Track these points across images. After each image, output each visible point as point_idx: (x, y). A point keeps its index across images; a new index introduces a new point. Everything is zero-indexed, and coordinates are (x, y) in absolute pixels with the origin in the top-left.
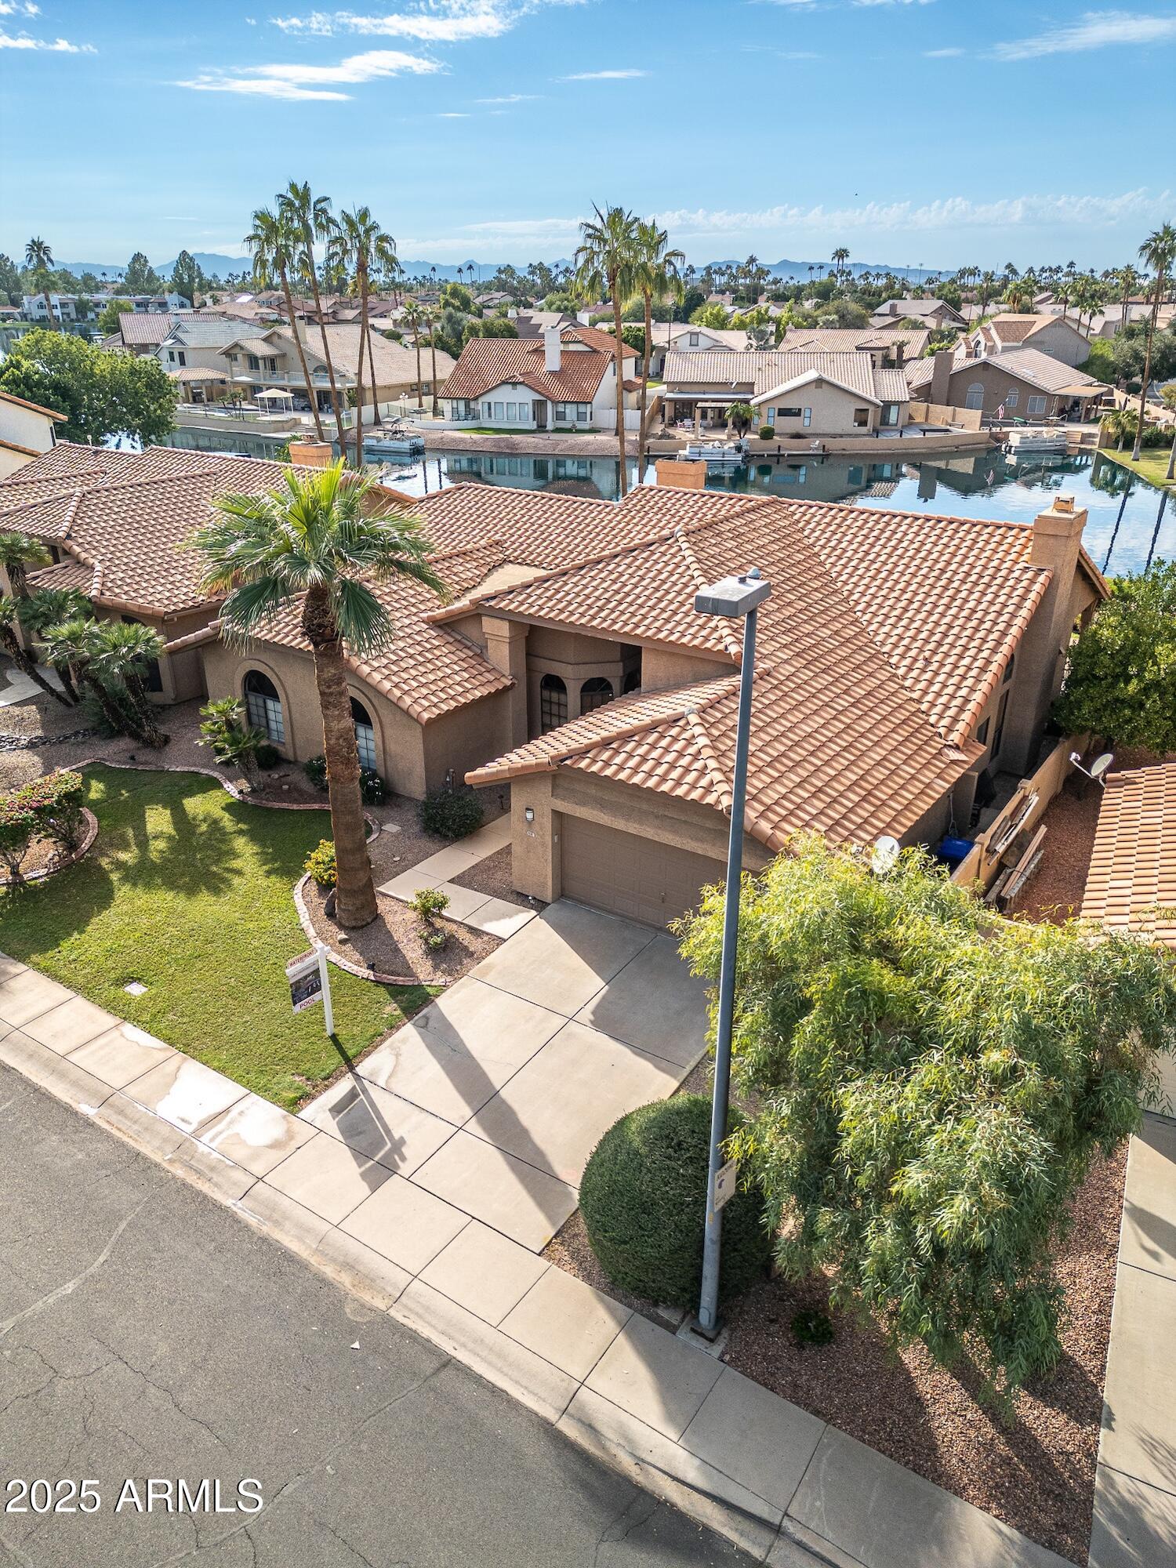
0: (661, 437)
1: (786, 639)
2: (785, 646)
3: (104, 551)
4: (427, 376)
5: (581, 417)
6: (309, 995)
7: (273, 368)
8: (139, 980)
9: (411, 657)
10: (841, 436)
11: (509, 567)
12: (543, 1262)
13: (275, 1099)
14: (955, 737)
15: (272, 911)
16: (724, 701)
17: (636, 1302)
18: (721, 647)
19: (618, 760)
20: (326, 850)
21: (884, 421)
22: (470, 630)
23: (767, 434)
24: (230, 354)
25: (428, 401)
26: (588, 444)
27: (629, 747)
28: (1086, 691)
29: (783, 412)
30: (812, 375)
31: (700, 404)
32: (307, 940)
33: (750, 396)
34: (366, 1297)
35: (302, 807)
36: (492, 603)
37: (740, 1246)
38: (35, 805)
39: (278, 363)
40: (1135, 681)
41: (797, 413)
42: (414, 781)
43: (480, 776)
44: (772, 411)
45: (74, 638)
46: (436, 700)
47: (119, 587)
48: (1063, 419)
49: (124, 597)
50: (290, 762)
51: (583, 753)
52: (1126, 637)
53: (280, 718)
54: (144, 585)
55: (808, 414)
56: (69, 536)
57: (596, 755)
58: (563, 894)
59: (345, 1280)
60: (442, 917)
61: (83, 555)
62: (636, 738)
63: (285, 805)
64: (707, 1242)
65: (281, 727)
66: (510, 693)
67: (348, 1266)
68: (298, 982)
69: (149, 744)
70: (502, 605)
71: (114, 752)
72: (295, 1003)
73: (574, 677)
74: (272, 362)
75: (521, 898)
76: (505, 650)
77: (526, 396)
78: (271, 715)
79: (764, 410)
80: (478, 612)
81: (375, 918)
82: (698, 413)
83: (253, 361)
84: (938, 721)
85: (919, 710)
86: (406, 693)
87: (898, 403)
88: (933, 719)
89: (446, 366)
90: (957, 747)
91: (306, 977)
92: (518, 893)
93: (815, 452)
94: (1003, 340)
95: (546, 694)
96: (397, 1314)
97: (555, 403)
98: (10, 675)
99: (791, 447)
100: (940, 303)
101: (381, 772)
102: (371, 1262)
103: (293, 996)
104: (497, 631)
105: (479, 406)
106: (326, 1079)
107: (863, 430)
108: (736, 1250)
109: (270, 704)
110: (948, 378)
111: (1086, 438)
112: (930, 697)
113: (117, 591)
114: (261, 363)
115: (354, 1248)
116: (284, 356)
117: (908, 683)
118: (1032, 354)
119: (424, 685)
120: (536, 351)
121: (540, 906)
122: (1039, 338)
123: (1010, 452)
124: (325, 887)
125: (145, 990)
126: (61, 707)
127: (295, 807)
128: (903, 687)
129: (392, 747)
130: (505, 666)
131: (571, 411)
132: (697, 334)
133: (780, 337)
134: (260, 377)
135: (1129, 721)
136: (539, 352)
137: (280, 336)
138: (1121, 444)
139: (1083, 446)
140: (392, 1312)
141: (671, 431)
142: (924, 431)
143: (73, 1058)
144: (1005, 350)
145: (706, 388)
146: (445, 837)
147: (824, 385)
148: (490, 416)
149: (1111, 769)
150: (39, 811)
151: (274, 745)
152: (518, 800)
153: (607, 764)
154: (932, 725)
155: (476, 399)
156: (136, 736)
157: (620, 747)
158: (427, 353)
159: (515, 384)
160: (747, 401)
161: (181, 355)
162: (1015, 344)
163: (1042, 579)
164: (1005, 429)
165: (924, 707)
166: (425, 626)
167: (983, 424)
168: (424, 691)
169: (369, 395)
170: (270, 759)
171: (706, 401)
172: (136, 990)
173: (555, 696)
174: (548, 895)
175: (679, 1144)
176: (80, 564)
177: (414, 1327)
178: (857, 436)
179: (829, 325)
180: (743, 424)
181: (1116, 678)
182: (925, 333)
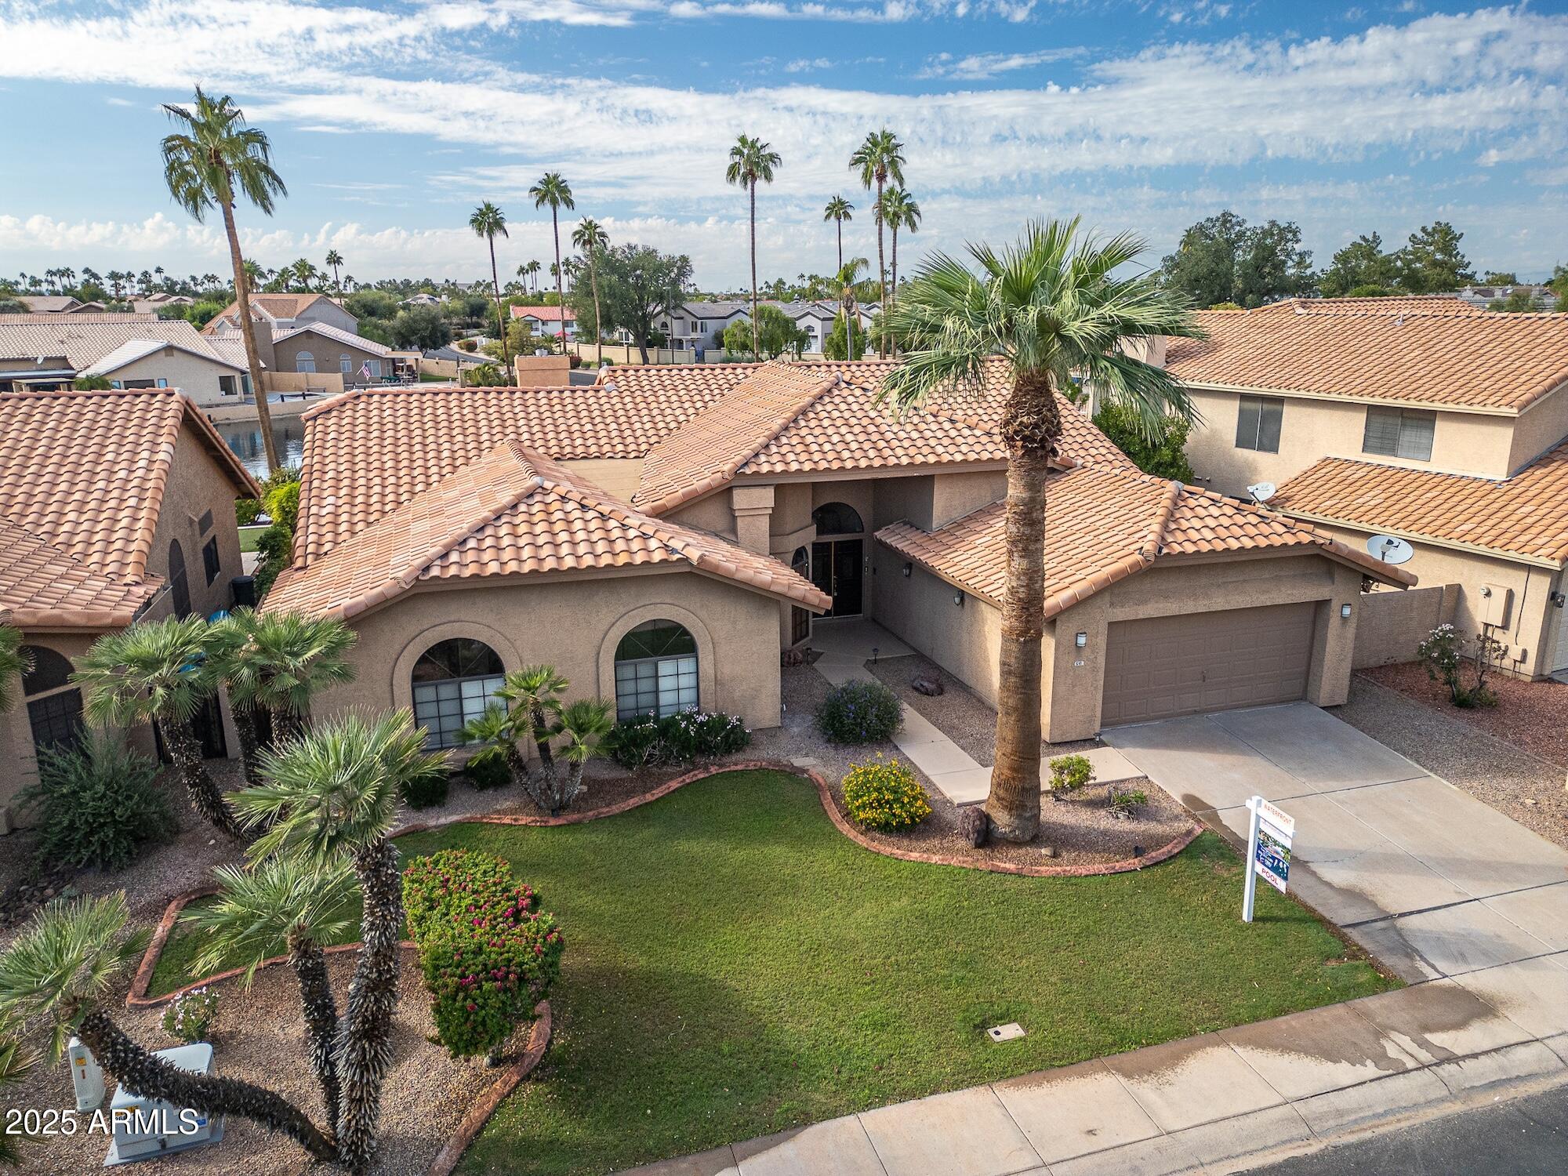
29: (131, 385)
33: (73, 371)
36: (751, 469)
57: (1175, 538)
70: (765, 469)
75: (1072, 746)
76: (765, 518)
78: (473, 706)
94: (276, 315)
104: (757, 502)
107: (236, 398)
109: (475, 686)
121: (1097, 743)
122: (308, 314)
129: (726, 671)
152: (1064, 628)
160: (72, 376)
162: (290, 320)
172: (1010, 1031)
174: (1096, 730)
178: (230, 404)
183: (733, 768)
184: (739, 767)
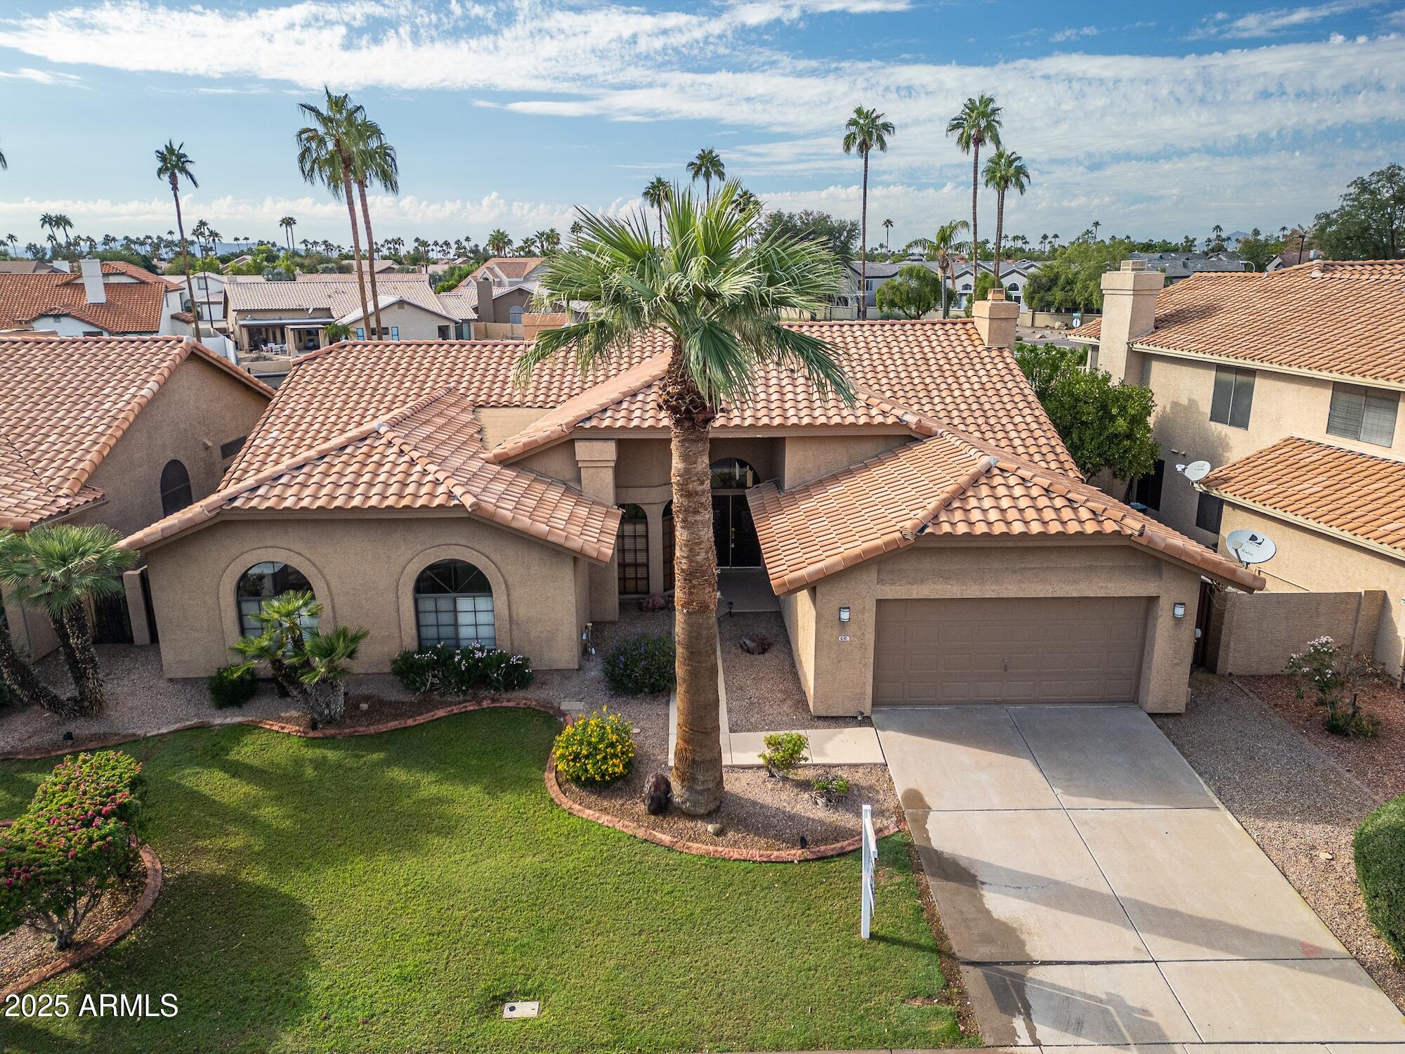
11: (484, 411)
18: (892, 419)
19: (977, 516)
27: (973, 504)
33: (333, 319)
41: (385, 332)
44: (360, 331)
46: (594, 535)
51: (934, 518)
57: (950, 518)
62: (969, 495)
69: (79, 710)
70: (604, 424)
75: (834, 721)
76: (607, 477)
80: (569, 439)
87: (468, 321)
94: (508, 276)
101: (505, 648)
104: (597, 456)
106: (946, 986)
110: (491, 302)
120: (67, 284)
121: (865, 721)
125: (535, 1005)
129: (526, 611)
136: (72, 285)
145: (281, 315)
147: (406, 306)
152: (826, 602)
159: (57, 316)
160: (331, 324)
163: (1006, 354)
166: (497, 467)
173: (628, 529)
183: (505, 704)
184: (511, 704)
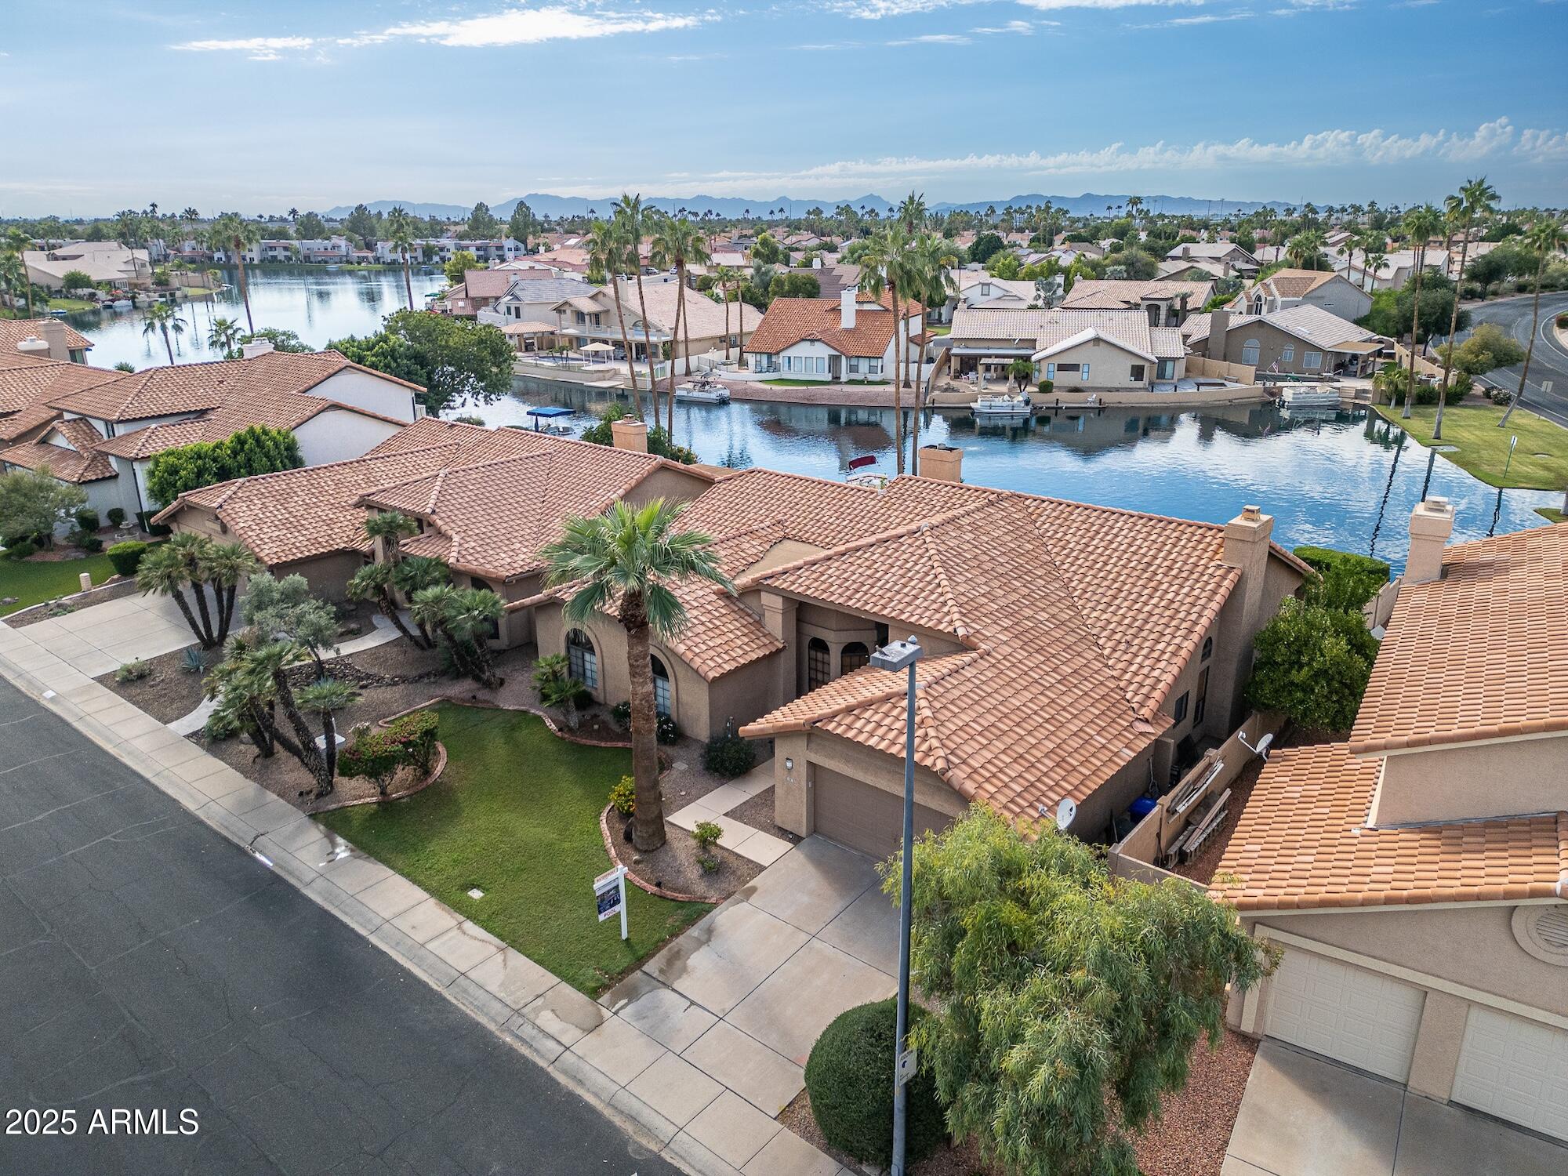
0: (946, 390)
1: (1007, 623)
2: (1006, 629)
3: (460, 523)
4: (734, 329)
5: (872, 370)
6: (612, 906)
7: (598, 323)
8: (478, 887)
9: (703, 624)
10: (1117, 390)
11: (787, 543)
12: (777, 1125)
13: (580, 988)
14: (1145, 712)
15: (582, 833)
16: (948, 678)
17: (846, 1160)
18: (950, 629)
19: (858, 724)
20: (627, 782)
21: (1161, 375)
22: (751, 601)
23: (1046, 388)
24: (559, 310)
25: (735, 352)
26: (877, 395)
27: (867, 715)
28: (1267, 675)
29: (1062, 367)
30: (1089, 334)
31: (984, 361)
32: (609, 859)
33: (1032, 352)
34: (644, 1142)
35: (609, 744)
36: (769, 582)
37: (923, 1117)
38: (403, 740)
39: (602, 318)
40: (1306, 668)
41: (1074, 367)
42: (700, 725)
43: (748, 731)
44: (1051, 367)
45: (437, 600)
46: (720, 661)
47: (471, 554)
48: (1339, 374)
49: (475, 563)
50: (600, 704)
51: (832, 717)
52: (1300, 630)
53: (594, 668)
54: (491, 552)
55: (1086, 369)
56: (434, 512)
57: (842, 720)
58: (815, 829)
59: (628, 1128)
60: (717, 845)
61: (444, 528)
62: (873, 707)
63: (595, 742)
64: (896, 1110)
65: (595, 676)
66: (782, 654)
67: (633, 1118)
68: (603, 895)
69: (488, 685)
70: (776, 584)
71: (460, 689)
72: (600, 912)
73: (836, 642)
74: (596, 317)
75: (782, 833)
76: (779, 618)
77: (823, 351)
78: (588, 666)
79: (1044, 365)
80: (755, 589)
81: (663, 844)
82: (980, 368)
83: (580, 316)
84: (1133, 697)
85: (1118, 687)
86: (697, 655)
87: (1174, 359)
88: (1128, 696)
89: (753, 319)
90: (1147, 721)
91: (609, 891)
92: (780, 829)
93: (1092, 405)
94: (1283, 294)
95: (813, 653)
96: (666, 1156)
97: (848, 358)
98: (376, 619)
99: (1068, 400)
100: (1233, 246)
101: (674, 717)
102: (647, 1116)
103: (599, 906)
104: (772, 603)
105: (781, 360)
106: (619, 974)
107: (1140, 384)
108: (919, 1120)
109: (587, 657)
110: (1224, 334)
111: (1360, 393)
112: (1127, 676)
113: (470, 558)
114: (587, 318)
115: (636, 1105)
116: (607, 312)
117: (1110, 663)
118: (1310, 311)
119: (711, 648)
120: (833, 309)
121: (796, 839)
122: (1318, 293)
123: (1283, 407)
124: (626, 815)
125: (482, 894)
126: (418, 652)
127: (603, 744)
128: (1107, 666)
129: (684, 697)
130: (778, 632)
131: (864, 366)
132: (988, 285)
133: (1068, 286)
134: (587, 330)
135: (1302, 702)
136: (836, 310)
137: (604, 295)
138: (1393, 402)
139: (1357, 401)
140: (663, 1154)
141: (955, 384)
142: (1199, 385)
143: (429, 946)
144: (1285, 305)
145: (990, 344)
146: (723, 776)
147: (1101, 343)
148: (790, 366)
149: (1272, 745)
150: (407, 744)
151: (589, 690)
152: (781, 750)
153: (849, 727)
154: (1128, 701)
155: (778, 353)
156: (477, 679)
157: (860, 713)
158: (734, 307)
159: (812, 341)
160: (1027, 358)
161: (517, 309)
162: (1296, 299)
163: (1231, 576)
164: (1279, 384)
165: (1122, 684)
166: (715, 597)
167: (1258, 378)
168: (712, 653)
169: (681, 348)
170: (585, 701)
171: (989, 356)
172: (476, 894)
173: (820, 655)
174: (803, 832)
175: (880, 1035)
176: (440, 534)
177: (678, 1166)
178: (1131, 390)
179: (1116, 276)
180: (1024, 378)
181: (1292, 664)
182: (1209, 284)
